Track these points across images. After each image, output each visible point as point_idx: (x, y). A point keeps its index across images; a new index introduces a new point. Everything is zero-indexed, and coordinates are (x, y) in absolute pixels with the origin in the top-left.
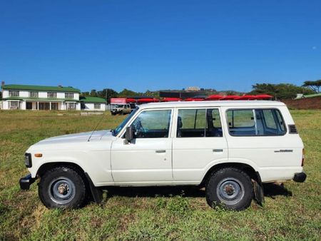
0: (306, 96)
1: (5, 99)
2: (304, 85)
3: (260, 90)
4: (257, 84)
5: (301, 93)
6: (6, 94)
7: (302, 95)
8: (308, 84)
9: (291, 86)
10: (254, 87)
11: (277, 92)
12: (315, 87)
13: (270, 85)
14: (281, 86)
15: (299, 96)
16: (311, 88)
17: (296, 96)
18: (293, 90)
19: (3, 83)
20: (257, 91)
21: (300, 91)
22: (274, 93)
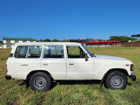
0: (133, 41)
1: (5, 44)
2: (132, 37)
3: (113, 39)
4: (112, 36)
5: (130, 40)
6: (5, 42)
7: (131, 41)
8: (133, 36)
9: (126, 37)
10: (110, 37)
11: (120, 40)
12: (136, 37)
13: (117, 37)
14: (122, 37)
15: (130, 41)
16: (134, 38)
17: (128, 41)
18: (127, 39)
19: (3, 37)
20: (112, 39)
21: (130, 39)
22: (119, 40)
